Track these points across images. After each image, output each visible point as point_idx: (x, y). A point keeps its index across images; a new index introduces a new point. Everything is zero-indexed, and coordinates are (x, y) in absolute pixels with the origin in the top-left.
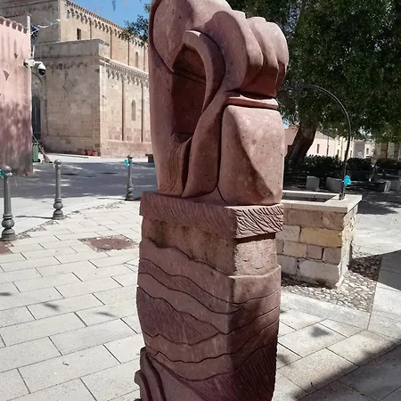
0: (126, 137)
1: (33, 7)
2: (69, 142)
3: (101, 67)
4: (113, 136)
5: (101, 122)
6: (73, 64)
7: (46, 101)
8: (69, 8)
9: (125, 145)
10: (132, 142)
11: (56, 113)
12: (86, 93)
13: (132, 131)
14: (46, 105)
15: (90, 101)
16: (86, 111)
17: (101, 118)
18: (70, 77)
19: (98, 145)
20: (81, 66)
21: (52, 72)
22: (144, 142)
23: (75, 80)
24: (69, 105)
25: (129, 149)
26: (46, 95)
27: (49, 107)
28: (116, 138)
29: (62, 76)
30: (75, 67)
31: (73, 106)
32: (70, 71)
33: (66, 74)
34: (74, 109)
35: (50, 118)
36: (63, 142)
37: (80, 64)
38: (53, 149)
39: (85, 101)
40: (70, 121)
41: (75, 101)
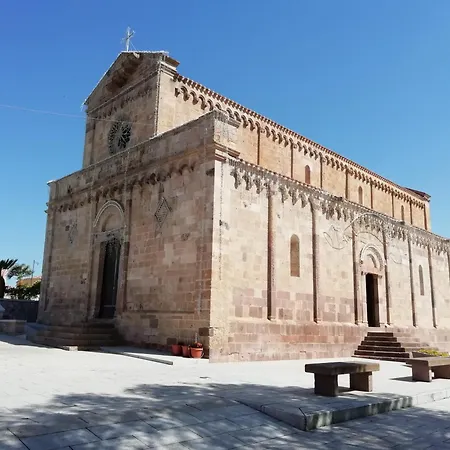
0: (276, 310)
1: (125, 96)
2: (154, 324)
3: (217, 164)
4: (246, 309)
5: (214, 279)
6: (172, 170)
7: (128, 245)
8: (178, 85)
9: (275, 328)
10: (293, 322)
11: (141, 265)
12: (190, 221)
13: (293, 297)
14: (127, 253)
15: (195, 234)
16: (189, 257)
17: (215, 269)
18: (166, 194)
19: (205, 332)
20: (186, 172)
21: (141, 193)
22: (321, 323)
23: (175, 199)
24: (161, 248)
25: (285, 339)
26: (129, 233)
27: (132, 255)
28: (253, 313)
29: (155, 196)
30: (175, 175)
31: (168, 248)
32: (166, 185)
33: (161, 191)
34: (169, 256)
35: (130, 277)
36: (146, 322)
37: (184, 166)
38: (129, 337)
39: (188, 236)
40: (160, 280)
41: (172, 239)
